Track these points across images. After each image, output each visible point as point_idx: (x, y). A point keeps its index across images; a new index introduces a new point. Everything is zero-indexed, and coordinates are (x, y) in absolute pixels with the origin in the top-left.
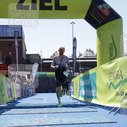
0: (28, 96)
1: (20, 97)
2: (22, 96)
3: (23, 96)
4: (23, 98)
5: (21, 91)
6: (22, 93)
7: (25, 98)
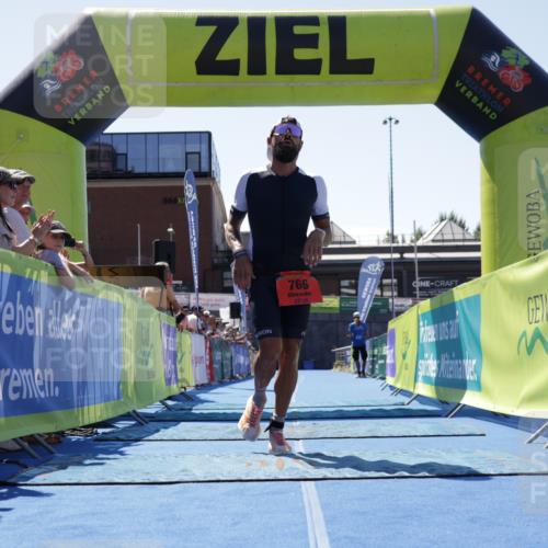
0: (233, 379)
1: (206, 381)
2: (212, 378)
3: (216, 379)
4: (216, 387)
5: (208, 363)
6: (210, 367)
7: (222, 384)
